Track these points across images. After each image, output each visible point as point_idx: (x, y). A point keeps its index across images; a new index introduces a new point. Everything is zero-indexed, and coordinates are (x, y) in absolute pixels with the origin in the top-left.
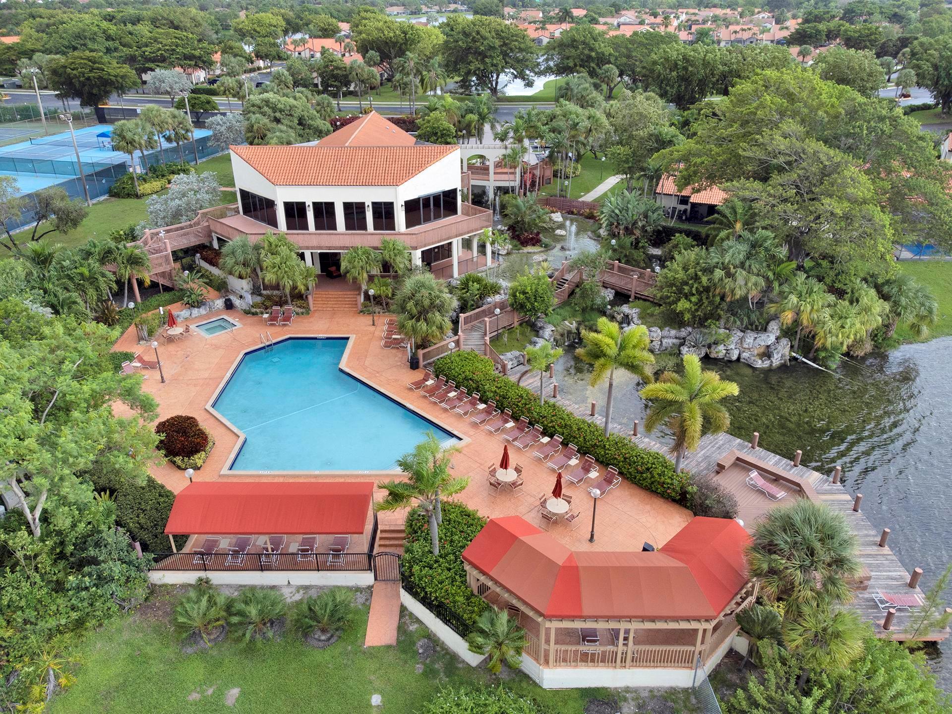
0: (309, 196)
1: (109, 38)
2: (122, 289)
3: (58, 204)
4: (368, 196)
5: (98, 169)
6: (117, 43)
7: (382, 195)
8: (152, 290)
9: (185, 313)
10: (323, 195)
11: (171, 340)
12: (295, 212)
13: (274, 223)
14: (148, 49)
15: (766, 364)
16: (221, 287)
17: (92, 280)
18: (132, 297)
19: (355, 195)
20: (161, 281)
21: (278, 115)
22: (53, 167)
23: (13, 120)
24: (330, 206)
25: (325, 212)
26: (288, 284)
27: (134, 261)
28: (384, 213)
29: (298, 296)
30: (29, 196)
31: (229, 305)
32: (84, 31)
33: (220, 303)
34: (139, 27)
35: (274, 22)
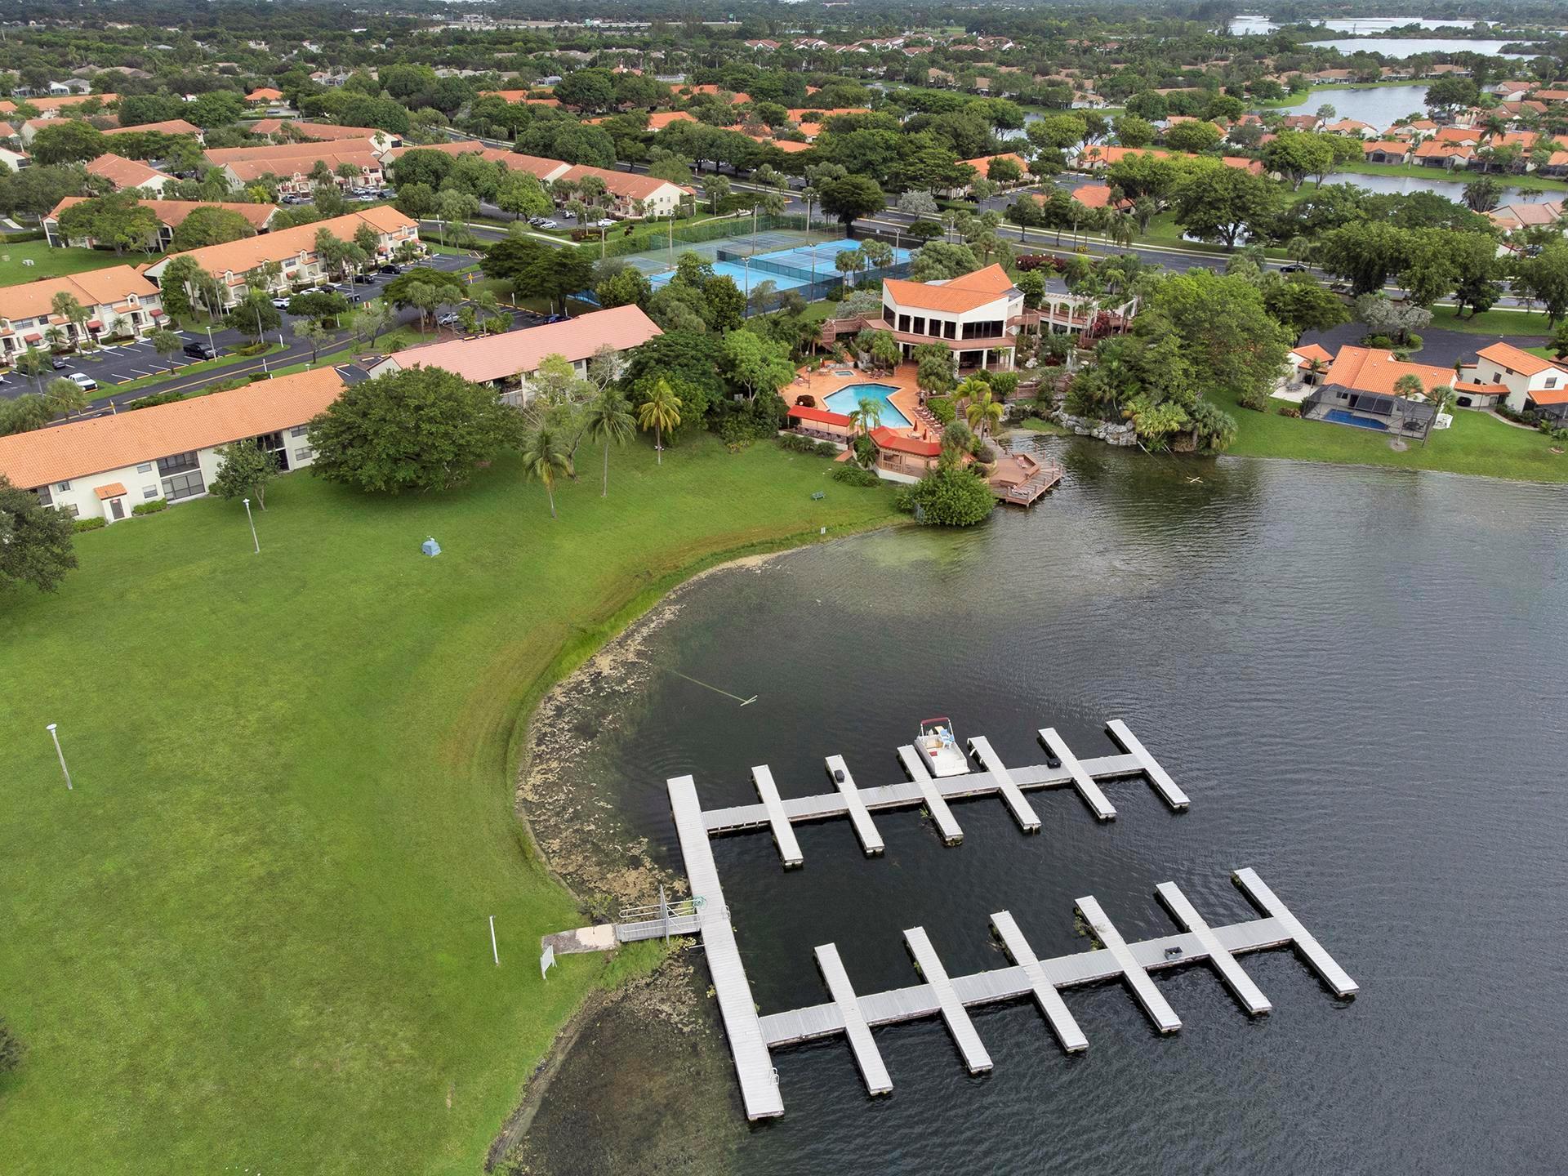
0: (913, 313)
1: (888, 148)
2: (806, 346)
3: (793, 300)
4: (944, 317)
5: (827, 278)
6: (894, 154)
7: (951, 318)
8: (821, 350)
9: (832, 365)
10: (920, 314)
11: (821, 374)
12: (905, 320)
13: (893, 326)
14: (912, 168)
15: (1116, 442)
16: (856, 356)
17: (794, 337)
18: (811, 351)
19: (937, 316)
20: (827, 347)
21: (940, 257)
22: (801, 274)
23: (787, 228)
24: (923, 320)
25: (919, 323)
26: (882, 356)
27: (816, 333)
28: (950, 327)
29: (890, 367)
30: (780, 292)
31: (856, 366)
32: (868, 140)
33: (851, 364)
34: (922, 134)
35: (1073, 126)
